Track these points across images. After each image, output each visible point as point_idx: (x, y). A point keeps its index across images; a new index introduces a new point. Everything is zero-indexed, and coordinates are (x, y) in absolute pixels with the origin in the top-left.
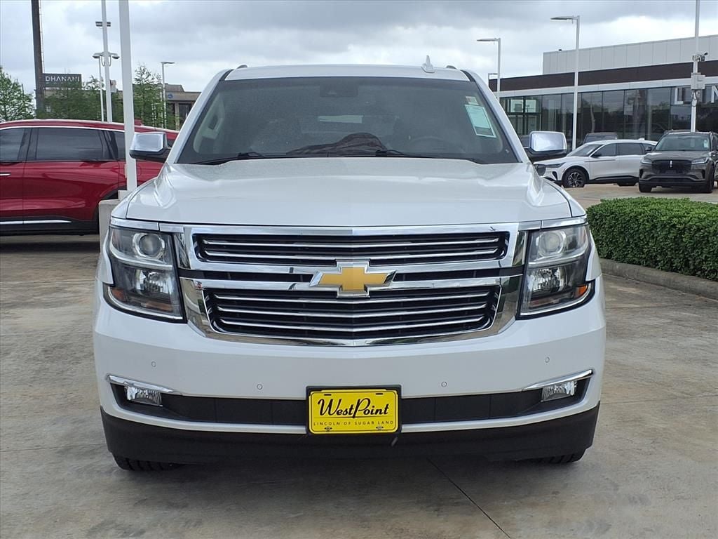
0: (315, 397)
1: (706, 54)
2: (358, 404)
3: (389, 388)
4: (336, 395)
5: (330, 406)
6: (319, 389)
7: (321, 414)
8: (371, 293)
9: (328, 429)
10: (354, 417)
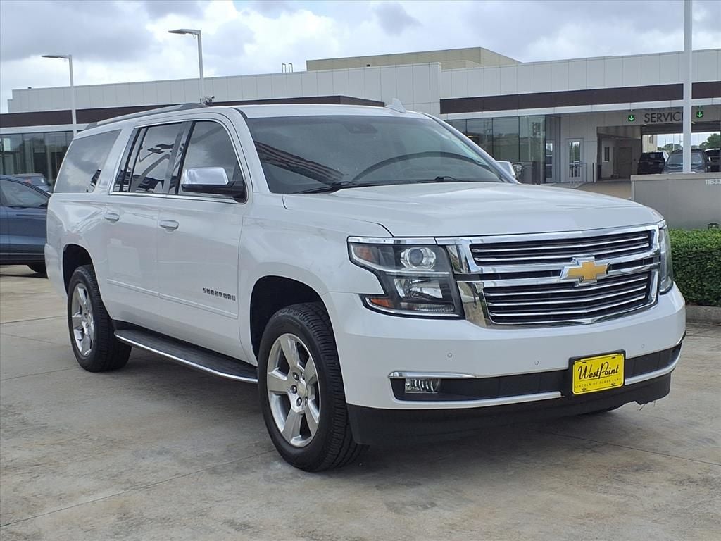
0: (577, 365)
1: (213, 97)
2: (602, 367)
3: (619, 353)
4: (589, 362)
5: (585, 371)
6: (579, 359)
7: (580, 378)
8: (598, 281)
9: (584, 390)
10: (599, 378)
